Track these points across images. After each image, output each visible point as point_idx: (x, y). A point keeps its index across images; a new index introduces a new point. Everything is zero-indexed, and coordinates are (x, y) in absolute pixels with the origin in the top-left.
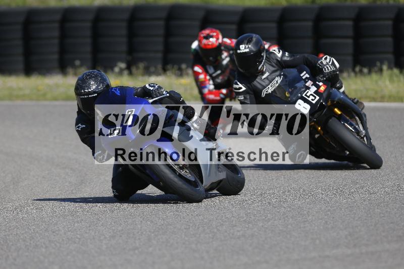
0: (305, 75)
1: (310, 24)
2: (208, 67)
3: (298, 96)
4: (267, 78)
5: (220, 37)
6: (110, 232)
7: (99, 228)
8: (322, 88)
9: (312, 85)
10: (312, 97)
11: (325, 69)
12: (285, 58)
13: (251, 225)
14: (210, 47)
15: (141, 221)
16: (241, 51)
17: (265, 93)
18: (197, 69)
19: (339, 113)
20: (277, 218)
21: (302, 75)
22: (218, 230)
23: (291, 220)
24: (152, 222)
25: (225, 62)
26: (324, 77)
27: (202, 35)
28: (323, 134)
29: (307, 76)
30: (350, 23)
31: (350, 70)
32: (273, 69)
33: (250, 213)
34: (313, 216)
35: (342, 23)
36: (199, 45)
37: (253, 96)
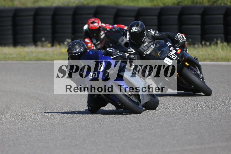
0: (169, 44)
1: (177, 17)
2: (93, 39)
3: (165, 56)
4: (146, 46)
5: (100, 23)
6: (62, 136)
7: (55, 134)
8: (179, 51)
9: (173, 49)
10: (173, 56)
11: (180, 40)
12: (156, 35)
13: (142, 132)
14: (94, 28)
15: (80, 130)
16: (133, 31)
17: (145, 54)
18: (87, 40)
19: (188, 65)
20: (157, 128)
21: (167, 44)
22: (124, 135)
23: (165, 129)
24: (86, 130)
25: (102, 37)
26: (179, 45)
27: (90, 22)
28: (179, 77)
29: (170, 44)
30: (199, 16)
31: (199, 43)
32: (150, 41)
33: (142, 125)
34: (178, 126)
35: (194, 16)
36: (88, 27)
37: (139, 56)
